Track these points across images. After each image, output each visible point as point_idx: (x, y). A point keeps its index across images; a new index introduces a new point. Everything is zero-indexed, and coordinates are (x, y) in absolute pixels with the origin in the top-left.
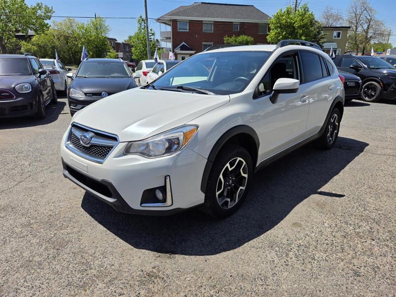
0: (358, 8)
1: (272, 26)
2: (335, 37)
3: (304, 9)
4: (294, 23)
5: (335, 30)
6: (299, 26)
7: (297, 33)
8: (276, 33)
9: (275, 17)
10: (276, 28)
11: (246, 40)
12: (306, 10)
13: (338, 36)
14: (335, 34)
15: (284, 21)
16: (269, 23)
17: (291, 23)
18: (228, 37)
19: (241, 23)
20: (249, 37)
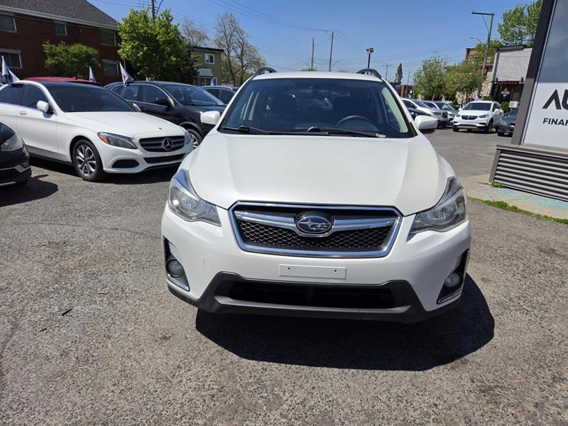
0: (227, 27)
1: (124, 36)
2: (208, 61)
3: (167, 18)
4: (157, 36)
5: (206, 52)
6: (164, 42)
7: (164, 50)
8: (133, 47)
9: (126, 22)
10: (132, 39)
11: (86, 52)
12: (169, 18)
13: (212, 61)
14: (207, 57)
15: (142, 31)
16: (118, 30)
17: (152, 35)
18: (52, 43)
19: (68, 23)
20: (91, 49)
